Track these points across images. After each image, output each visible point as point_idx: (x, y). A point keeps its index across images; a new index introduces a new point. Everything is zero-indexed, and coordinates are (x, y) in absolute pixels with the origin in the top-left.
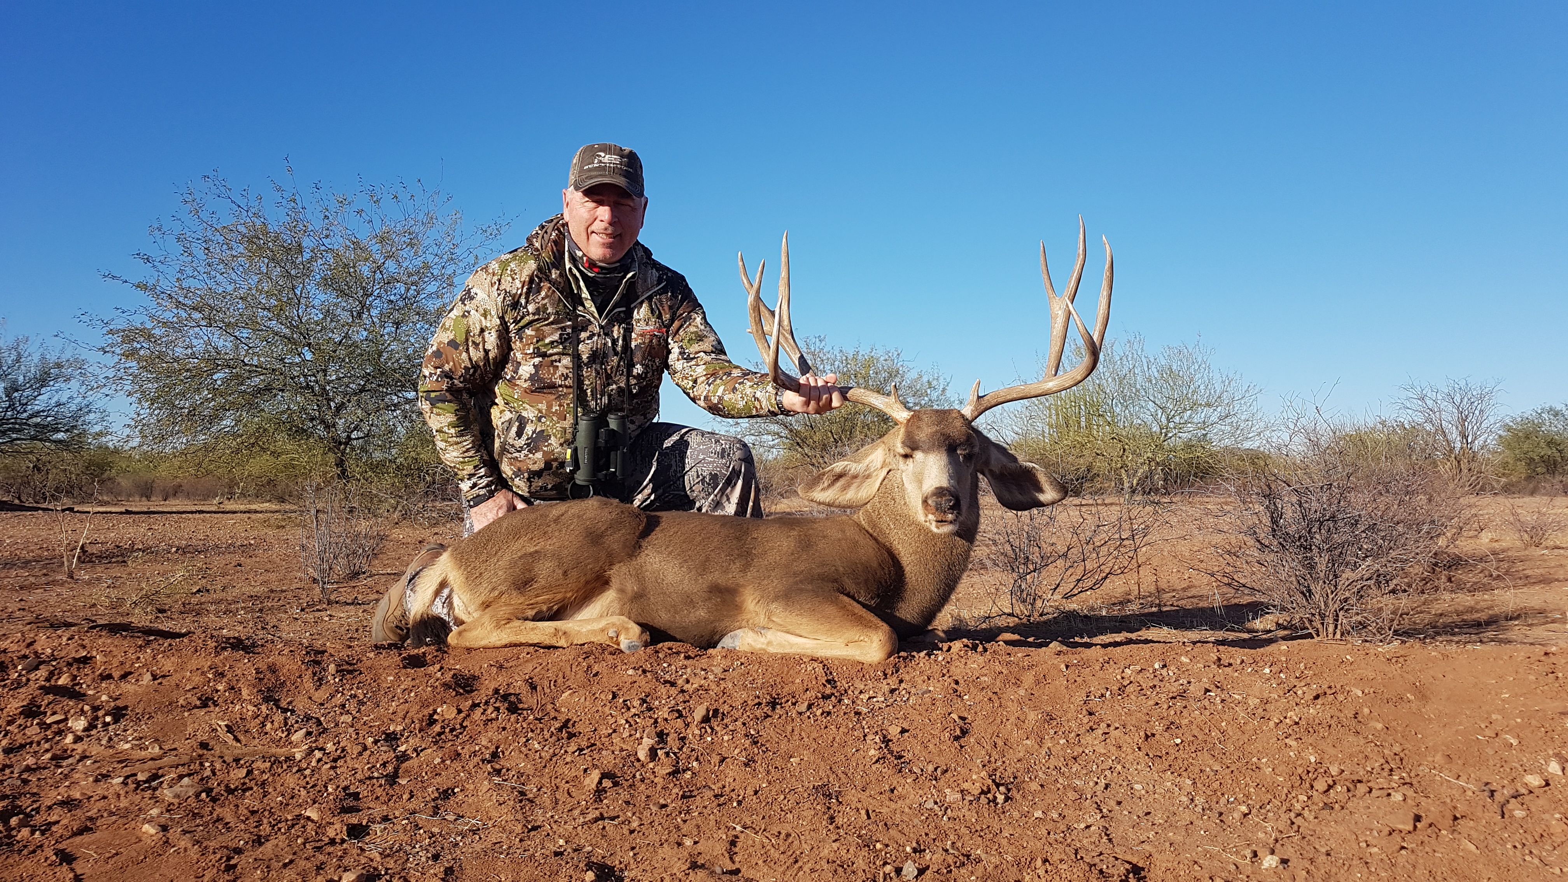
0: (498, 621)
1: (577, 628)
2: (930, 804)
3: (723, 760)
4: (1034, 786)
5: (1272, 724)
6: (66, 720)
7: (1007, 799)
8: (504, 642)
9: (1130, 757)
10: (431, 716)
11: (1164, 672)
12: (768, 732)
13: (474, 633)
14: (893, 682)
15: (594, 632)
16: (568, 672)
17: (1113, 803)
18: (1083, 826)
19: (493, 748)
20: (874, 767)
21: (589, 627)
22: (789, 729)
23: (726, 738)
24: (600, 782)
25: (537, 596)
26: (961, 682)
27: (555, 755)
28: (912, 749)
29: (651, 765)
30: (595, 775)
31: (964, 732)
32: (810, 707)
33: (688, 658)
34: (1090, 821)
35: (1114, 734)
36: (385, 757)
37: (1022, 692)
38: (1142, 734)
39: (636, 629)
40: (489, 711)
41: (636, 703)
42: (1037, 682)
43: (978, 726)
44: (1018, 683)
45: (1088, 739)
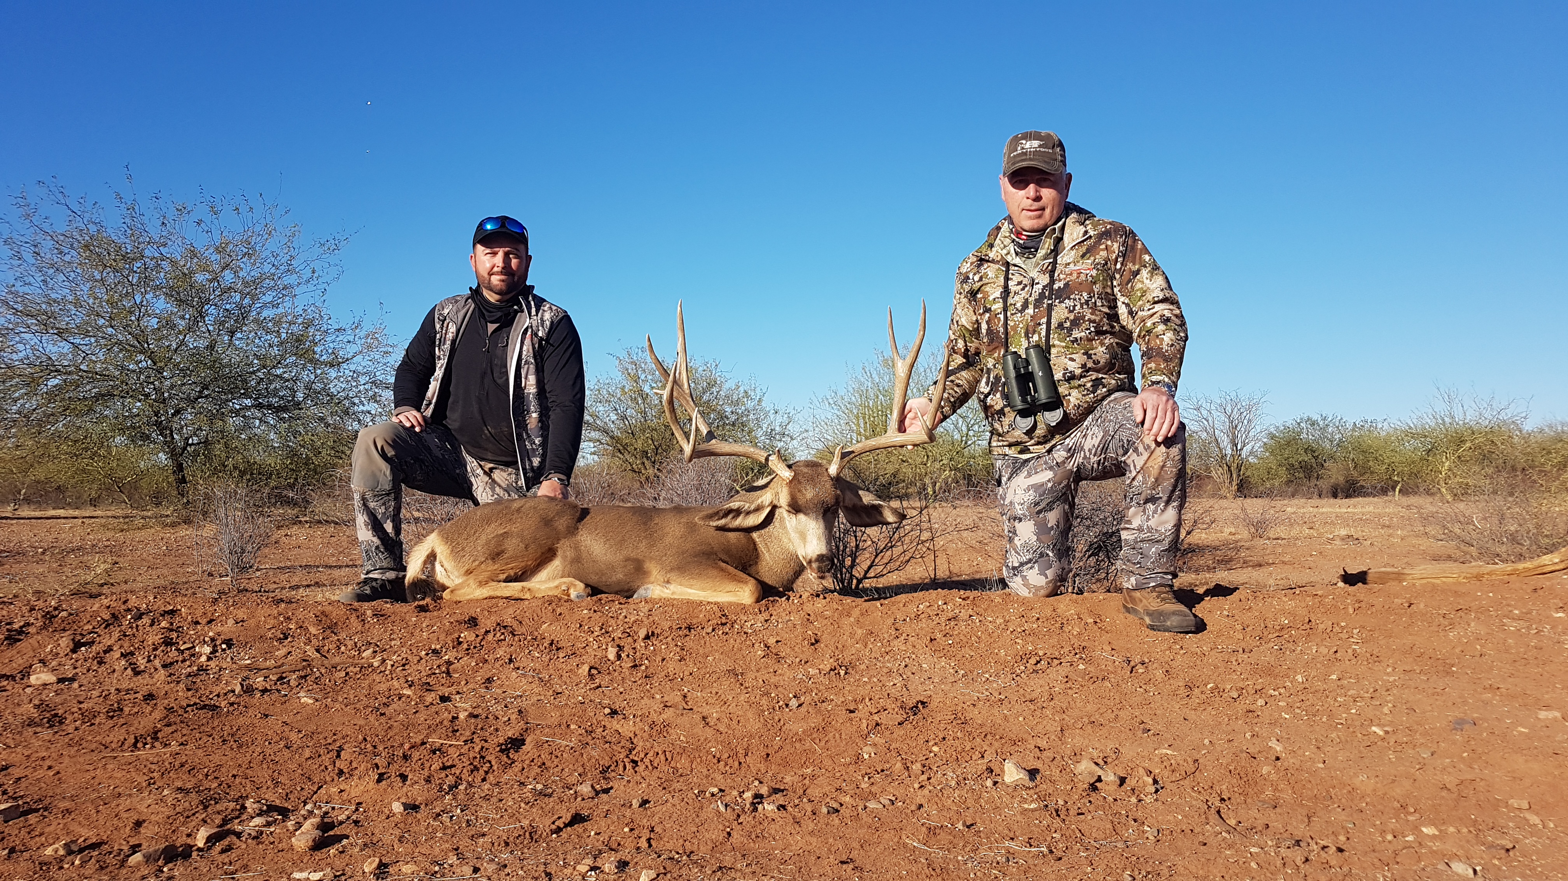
0: (480, 582)
1: (538, 586)
2: (800, 676)
3: (663, 660)
4: (863, 667)
5: (1009, 632)
6: (194, 647)
7: (846, 673)
8: (485, 596)
9: (921, 652)
10: (458, 639)
11: (945, 606)
12: (689, 643)
13: (463, 591)
14: (765, 616)
15: (550, 589)
16: (540, 613)
17: (910, 673)
18: (892, 683)
19: (509, 656)
20: (762, 660)
21: (547, 586)
22: (703, 642)
23: (663, 647)
24: (590, 671)
25: (507, 564)
26: (812, 614)
27: (551, 659)
28: (784, 651)
29: (618, 663)
30: (586, 668)
31: (817, 641)
32: (713, 630)
33: (620, 603)
34: (896, 682)
35: (911, 639)
36: (438, 662)
37: (852, 619)
38: (928, 638)
39: (581, 586)
40: (498, 635)
41: (597, 629)
42: (862, 614)
43: (825, 638)
44: (849, 615)
45: (896, 642)
